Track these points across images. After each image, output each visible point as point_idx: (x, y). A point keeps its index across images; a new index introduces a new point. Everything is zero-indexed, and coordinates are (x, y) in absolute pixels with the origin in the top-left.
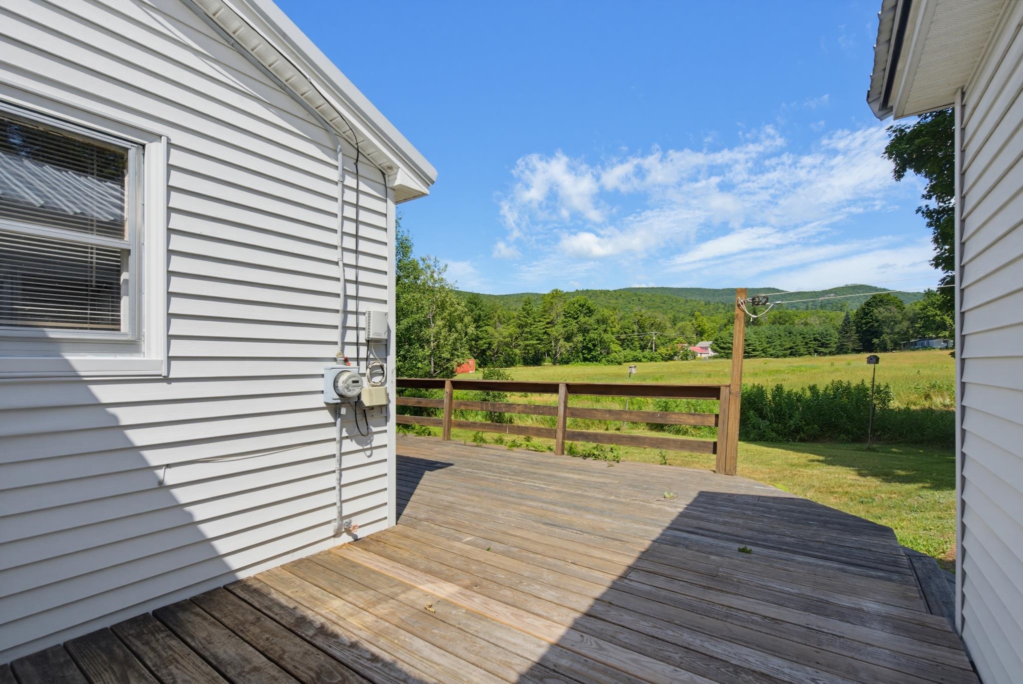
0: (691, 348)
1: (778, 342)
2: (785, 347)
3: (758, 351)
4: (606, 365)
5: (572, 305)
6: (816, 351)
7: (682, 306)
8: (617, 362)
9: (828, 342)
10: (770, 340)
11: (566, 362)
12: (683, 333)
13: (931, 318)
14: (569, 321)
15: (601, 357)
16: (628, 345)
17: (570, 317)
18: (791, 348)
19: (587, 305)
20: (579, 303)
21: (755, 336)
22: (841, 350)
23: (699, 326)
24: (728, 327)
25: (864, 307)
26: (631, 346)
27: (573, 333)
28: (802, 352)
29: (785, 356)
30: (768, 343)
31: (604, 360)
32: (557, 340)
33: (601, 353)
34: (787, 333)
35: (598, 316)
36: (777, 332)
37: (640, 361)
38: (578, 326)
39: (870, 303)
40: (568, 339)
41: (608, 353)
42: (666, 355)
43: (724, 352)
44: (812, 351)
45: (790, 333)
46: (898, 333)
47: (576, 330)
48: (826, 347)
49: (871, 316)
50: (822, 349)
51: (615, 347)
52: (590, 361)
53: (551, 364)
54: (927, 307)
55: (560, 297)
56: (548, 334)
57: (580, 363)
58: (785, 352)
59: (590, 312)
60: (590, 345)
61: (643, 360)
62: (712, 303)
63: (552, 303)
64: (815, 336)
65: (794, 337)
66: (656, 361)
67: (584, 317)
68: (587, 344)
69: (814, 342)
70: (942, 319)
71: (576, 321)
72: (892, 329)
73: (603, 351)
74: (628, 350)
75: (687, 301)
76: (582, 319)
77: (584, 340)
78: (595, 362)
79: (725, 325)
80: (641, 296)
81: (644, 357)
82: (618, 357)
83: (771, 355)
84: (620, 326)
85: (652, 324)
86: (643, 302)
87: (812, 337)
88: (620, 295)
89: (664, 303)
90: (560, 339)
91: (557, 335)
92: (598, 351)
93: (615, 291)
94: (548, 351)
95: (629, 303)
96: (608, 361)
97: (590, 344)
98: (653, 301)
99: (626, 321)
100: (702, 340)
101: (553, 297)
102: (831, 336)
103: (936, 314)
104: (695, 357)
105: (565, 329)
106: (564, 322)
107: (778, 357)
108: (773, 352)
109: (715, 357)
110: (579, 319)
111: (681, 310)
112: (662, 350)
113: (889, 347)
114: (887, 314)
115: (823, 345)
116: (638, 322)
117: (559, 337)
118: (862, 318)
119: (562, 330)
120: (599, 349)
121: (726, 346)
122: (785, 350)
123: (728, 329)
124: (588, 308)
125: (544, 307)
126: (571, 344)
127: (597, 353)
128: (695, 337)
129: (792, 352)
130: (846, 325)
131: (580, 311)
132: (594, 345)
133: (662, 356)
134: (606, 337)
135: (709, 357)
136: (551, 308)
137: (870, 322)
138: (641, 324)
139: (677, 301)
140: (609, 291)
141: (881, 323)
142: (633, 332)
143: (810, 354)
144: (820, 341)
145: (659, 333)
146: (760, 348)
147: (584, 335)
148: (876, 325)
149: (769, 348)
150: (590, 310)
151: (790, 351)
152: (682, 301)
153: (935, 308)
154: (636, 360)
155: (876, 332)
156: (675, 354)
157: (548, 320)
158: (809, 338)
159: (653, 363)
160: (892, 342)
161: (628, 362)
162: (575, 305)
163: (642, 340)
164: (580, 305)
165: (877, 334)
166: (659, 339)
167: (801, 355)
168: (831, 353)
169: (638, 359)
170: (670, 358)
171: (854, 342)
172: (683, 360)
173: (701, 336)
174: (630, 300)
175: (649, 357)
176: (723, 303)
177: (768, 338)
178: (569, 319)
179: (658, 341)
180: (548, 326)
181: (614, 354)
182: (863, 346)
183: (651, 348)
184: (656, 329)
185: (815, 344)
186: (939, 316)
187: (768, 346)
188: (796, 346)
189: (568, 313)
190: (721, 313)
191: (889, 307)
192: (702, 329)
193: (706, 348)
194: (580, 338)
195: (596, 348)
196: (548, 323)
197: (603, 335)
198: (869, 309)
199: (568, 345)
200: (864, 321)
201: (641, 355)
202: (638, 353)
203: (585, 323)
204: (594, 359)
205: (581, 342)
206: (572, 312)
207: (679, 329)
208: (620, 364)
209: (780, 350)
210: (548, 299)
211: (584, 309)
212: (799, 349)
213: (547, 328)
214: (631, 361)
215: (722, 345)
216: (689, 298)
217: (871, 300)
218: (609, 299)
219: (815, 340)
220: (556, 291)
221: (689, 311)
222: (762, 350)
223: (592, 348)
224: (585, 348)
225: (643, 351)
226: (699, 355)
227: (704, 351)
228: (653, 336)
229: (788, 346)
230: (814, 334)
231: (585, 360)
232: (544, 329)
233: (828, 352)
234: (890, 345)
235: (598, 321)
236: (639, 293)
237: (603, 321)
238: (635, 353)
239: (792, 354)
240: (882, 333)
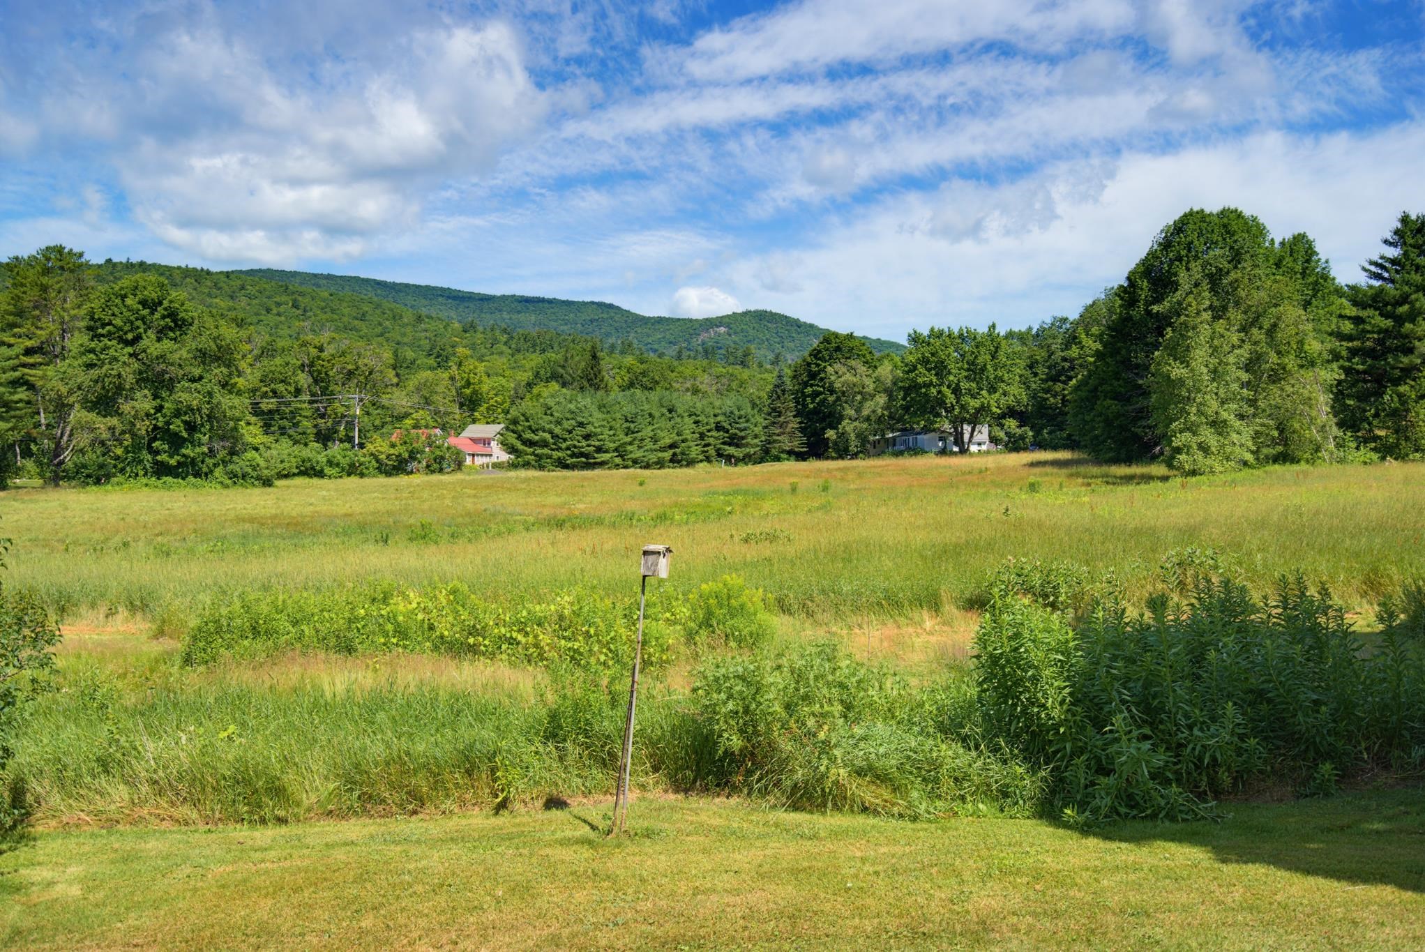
0: (452, 441)
1: (647, 432)
2: (662, 443)
3: (606, 451)
4: (227, 487)
5: (118, 301)
6: (719, 455)
7: (409, 329)
8: (258, 478)
9: (743, 434)
10: (632, 426)
11: (98, 477)
12: (428, 402)
13: (923, 390)
14: (106, 348)
15: (210, 461)
16: (282, 428)
17: (109, 335)
18: (672, 446)
19: (166, 303)
20: (140, 296)
21: (600, 416)
22: (766, 455)
23: (468, 384)
24: (535, 390)
25: (809, 360)
26: (291, 432)
27: (120, 388)
28: (693, 455)
29: (660, 464)
30: (628, 432)
31: (218, 472)
32: (61, 408)
33: (211, 450)
34: (664, 411)
35: (206, 343)
36: (646, 407)
37: (320, 474)
38: (136, 366)
39: (820, 352)
40: (104, 403)
41: (233, 453)
42: (388, 457)
43: (533, 454)
44: (712, 452)
45: (670, 411)
46: (868, 419)
47: (130, 379)
48: (737, 446)
49: (822, 379)
50: (731, 450)
51: (252, 433)
52: (176, 476)
53: (38, 482)
54: (915, 368)
55: (72, 271)
56: (31, 387)
57: (144, 480)
58: (660, 455)
59: (176, 324)
60: (177, 426)
61: (327, 470)
62: (480, 329)
63: (44, 289)
64: (719, 419)
65: (679, 420)
66: (362, 475)
67: (159, 340)
68: (168, 423)
69: (714, 433)
70: (940, 392)
71: (130, 350)
72: (858, 410)
73: (216, 446)
74: (285, 443)
75: (419, 319)
76: (151, 345)
77: (159, 409)
78: (191, 479)
79: (529, 385)
80: (302, 294)
81: (330, 463)
82: (262, 463)
83: (635, 462)
84: (258, 374)
85: (350, 373)
86: (305, 311)
87: (712, 420)
88: (243, 288)
89: (363, 318)
90: (71, 406)
91: (64, 390)
92: (200, 445)
93: (228, 275)
94: (29, 439)
95: (268, 310)
96: (233, 475)
97: (178, 422)
98: (333, 311)
99: (278, 361)
100: (474, 421)
101: (46, 271)
102: (747, 421)
103: (931, 384)
104: (459, 465)
105: (94, 373)
106: (92, 351)
107: (647, 466)
108: (638, 454)
109: (514, 466)
110: (144, 343)
111: (406, 340)
112: (380, 445)
113: (853, 449)
114: (849, 377)
115: (735, 441)
116: (312, 365)
117: (72, 399)
118: (806, 384)
119: (84, 378)
120: (205, 439)
121: (537, 438)
122: (662, 449)
123: (539, 395)
124: (172, 314)
125: (17, 299)
126: (114, 421)
127: (198, 450)
128: (457, 411)
129: (674, 454)
130: (779, 397)
131: (143, 319)
132: (191, 427)
133: (378, 461)
134: (227, 402)
135: (496, 466)
136: (43, 306)
137: (821, 393)
138: (320, 372)
139: (396, 317)
140: (208, 272)
141: (844, 395)
142: (298, 392)
143: (708, 460)
144: (727, 431)
145: (367, 398)
146: (612, 445)
147: (155, 397)
148: (831, 399)
149: (631, 443)
150: (175, 321)
151: (671, 452)
152: (408, 316)
153: (929, 370)
154: (311, 472)
155: (831, 414)
156: (412, 457)
157: (29, 343)
158: (707, 424)
159: (353, 481)
160: (857, 436)
161: (286, 476)
162: (129, 301)
163: (323, 416)
164: (144, 303)
165: (833, 419)
166: (368, 413)
167: (691, 463)
168: (747, 459)
169: (313, 468)
170: (399, 467)
171: (792, 436)
172: (433, 472)
173: (473, 410)
174: (270, 304)
175: (344, 462)
176: (504, 331)
177: (627, 421)
178: (106, 341)
179: (366, 419)
180: (30, 360)
181: (251, 454)
182: (809, 445)
183: (350, 439)
184: (361, 387)
185: (716, 438)
186: (934, 387)
187: (628, 439)
188: (683, 441)
189: (104, 326)
190: (501, 353)
191: (853, 363)
192: (475, 392)
193: (486, 442)
194: (143, 402)
195: (197, 435)
196: (29, 352)
197: (218, 397)
198: (818, 365)
199: (103, 424)
200: (809, 390)
201: (322, 458)
202: (314, 452)
203: (162, 357)
204: (189, 470)
205: (148, 415)
206: (118, 322)
207: (418, 389)
208: (267, 483)
209: (652, 450)
210: (31, 273)
211: (157, 315)
212: (690, 447)
213: (24, 365)
214: (294, 475)
215: (528, 435)
216: (424, 311)
217: (822, 346)
218: (210, 295)
219: (719, 428)
220: (59, 250)
221: (426, 344)
222: (616, 450)
223: (185, 434)
224: (157, 432)
225: (325, 447)
226: (469, 460)
227: (480, 449)
228: (352, 403)
229: (668, 441)
230: (715, 416)
231: (161, 470)
232: (14, 369)
233: (741, 455)
234: (854, 444)
235: (203, 356)
236: (294, 286)
237: (221, 356)
238: (306, 453)
239: (675, 461)
240: (841, 418)
